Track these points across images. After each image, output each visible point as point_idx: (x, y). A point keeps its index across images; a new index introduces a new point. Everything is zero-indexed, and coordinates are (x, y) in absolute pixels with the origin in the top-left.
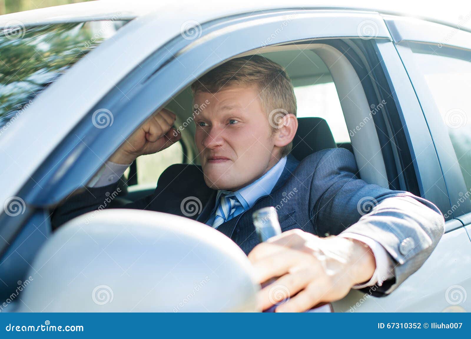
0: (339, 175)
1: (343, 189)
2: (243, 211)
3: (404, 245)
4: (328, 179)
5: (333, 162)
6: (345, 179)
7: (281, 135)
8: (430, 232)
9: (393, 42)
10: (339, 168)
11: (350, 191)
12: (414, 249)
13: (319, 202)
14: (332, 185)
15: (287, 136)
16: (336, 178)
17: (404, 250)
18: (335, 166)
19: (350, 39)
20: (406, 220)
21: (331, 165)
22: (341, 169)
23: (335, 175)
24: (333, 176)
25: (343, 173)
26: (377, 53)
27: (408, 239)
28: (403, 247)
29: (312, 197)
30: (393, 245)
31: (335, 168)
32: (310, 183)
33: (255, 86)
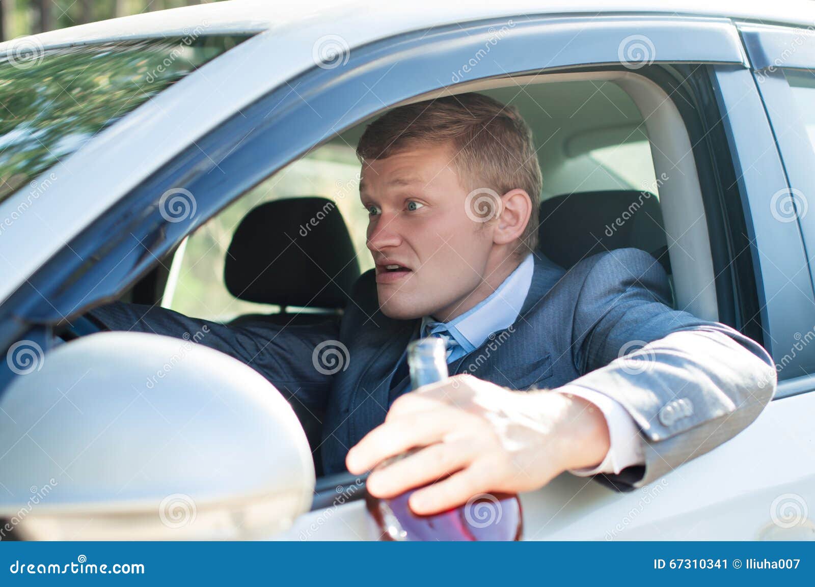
0: (623, 295)
1: (625, 318)
2: (464, 354)
3: (669, 411)
4: (604, 301)
5: (612, 272)
6: (632, 302)
7: (503, 225)
8: (735, 390)
9: (752, 70)
10: (623, 281)
11: (636, 321)
12: (691, 418)
13: (589, 339)
14: (609, 312)
15: (514, 226)
16: (616, 300)
17: (666, 418)
18: (617, 279)
19: (671, 65)
20: (686, 369)
21: (608, 278)
22: (627, 283)
23: (616, 295)
24: (611, 296)
25: (630, 290)
26: (714, 88)
27: (681, 401)
28: (667, 414)
29: (577, 333)
30: (646, 408)
31: (616, 283)
32: (573, 309)
33: (448, 147)
